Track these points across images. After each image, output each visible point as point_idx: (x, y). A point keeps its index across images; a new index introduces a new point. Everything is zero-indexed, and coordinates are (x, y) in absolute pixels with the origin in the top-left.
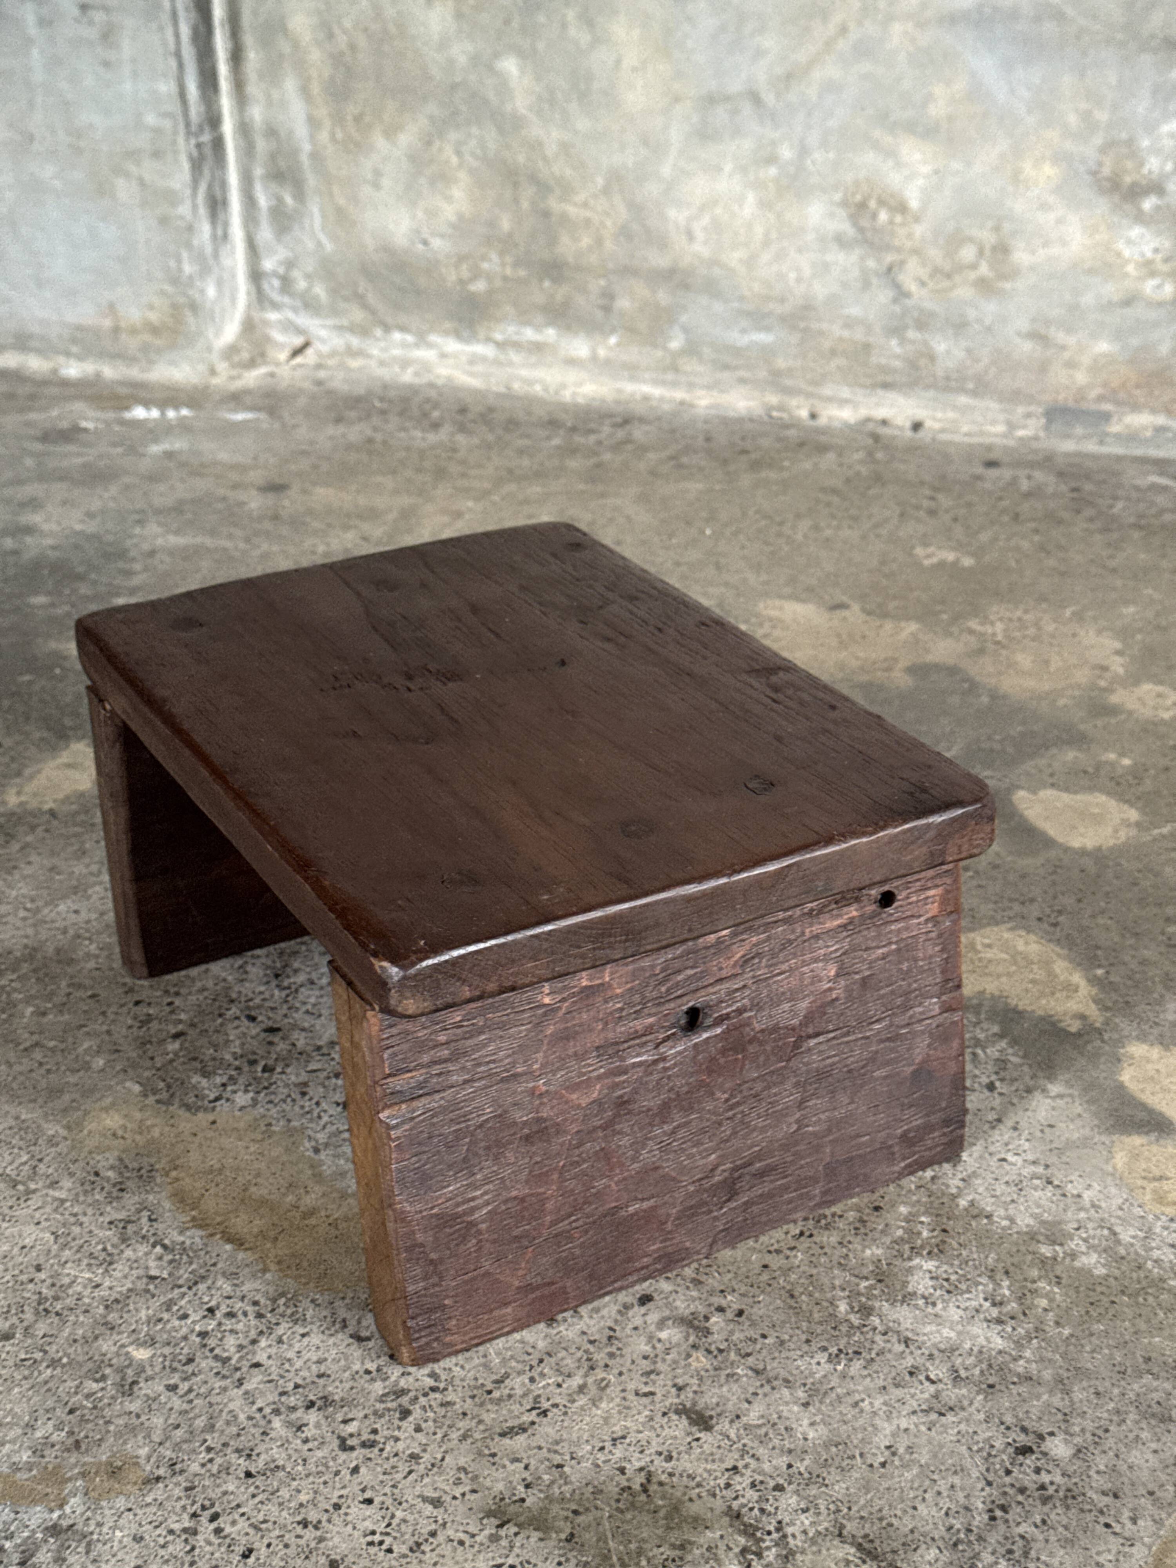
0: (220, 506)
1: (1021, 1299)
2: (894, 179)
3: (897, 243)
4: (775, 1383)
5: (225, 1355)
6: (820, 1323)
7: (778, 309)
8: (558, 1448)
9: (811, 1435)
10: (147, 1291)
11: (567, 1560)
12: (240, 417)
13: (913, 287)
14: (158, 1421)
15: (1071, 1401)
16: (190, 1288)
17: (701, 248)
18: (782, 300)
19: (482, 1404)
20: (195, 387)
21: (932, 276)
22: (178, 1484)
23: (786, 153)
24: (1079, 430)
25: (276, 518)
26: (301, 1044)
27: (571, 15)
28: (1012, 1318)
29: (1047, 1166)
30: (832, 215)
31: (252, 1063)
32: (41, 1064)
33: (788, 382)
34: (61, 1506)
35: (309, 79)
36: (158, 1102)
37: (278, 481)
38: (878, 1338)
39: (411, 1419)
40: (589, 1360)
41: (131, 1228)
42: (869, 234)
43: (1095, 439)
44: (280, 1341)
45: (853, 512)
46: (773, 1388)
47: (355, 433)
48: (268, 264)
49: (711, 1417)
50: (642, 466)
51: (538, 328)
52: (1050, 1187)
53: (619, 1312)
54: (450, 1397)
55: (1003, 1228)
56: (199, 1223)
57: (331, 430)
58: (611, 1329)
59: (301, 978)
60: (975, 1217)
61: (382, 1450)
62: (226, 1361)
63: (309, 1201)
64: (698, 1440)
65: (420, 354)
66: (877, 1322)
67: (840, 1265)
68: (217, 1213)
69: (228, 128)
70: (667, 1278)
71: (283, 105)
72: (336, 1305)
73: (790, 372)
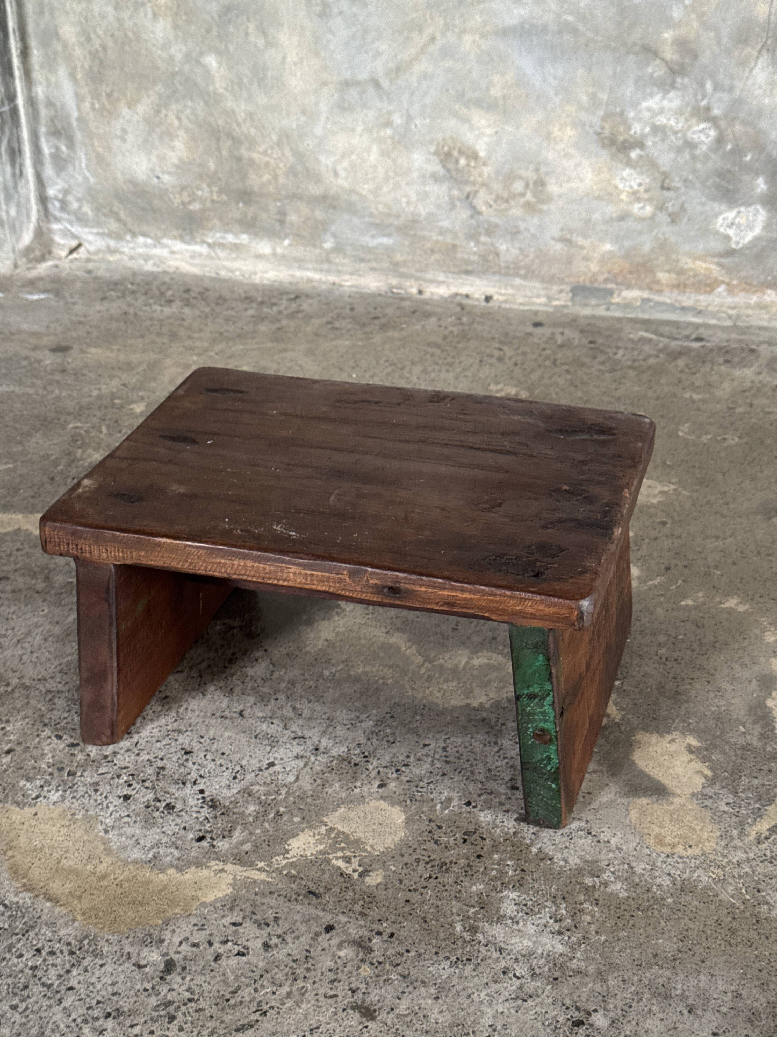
0: (24, 363)
1: (573, 916)
2: (469, 137)
3: (472, 179)
4: (416, 984)
5: (49, 982)
6: (444, 940)
7: (396, 223)
9: (440, 1020)
12: (35, 297)
13: (484, 208)
15: (608, 986)
16: (23, 935)
17: (343, 182)
18: (398, 216)
19: (223, 1009)
20: (4, 276)
21: (495, 201)
23: (397, 120)
24: (593, 302)
25: (64, 371)
26: (93, 754)
28: (568, 930)
29: (587, 821)
30: (429, 160)
31: (61, 769)
33: (403, 270)
35: (75, 69)
37: (63, 344)
38: (483, 949)
39: (175, 1022)
40: (293, 973)
42: (453, 173)
43: (604, 307)
44: (86, 971)
45: (449, 360)
46: (415, 988)
47: (115, 308)
48: (51, 192)
49: (375, 1011)
50: (309, 329)
51: (236, 235)
52: (590, 836)
53: (312, 938)
54: (202, 1004)
55: (561, 867)
56: (28, 888)
57: (98, 306)
58: (308, 951)
60: (542, 860)
62: (49, 986)
63: (102, 868)
64: (366, 1027)
65: (157, 251)
66: (481, 937)
67: (456, 897)
68: (41, 881)
69: (20, 101)
70: (343, 913)
71: (58, 86)
72: (123, 942)
73: (405, 263)
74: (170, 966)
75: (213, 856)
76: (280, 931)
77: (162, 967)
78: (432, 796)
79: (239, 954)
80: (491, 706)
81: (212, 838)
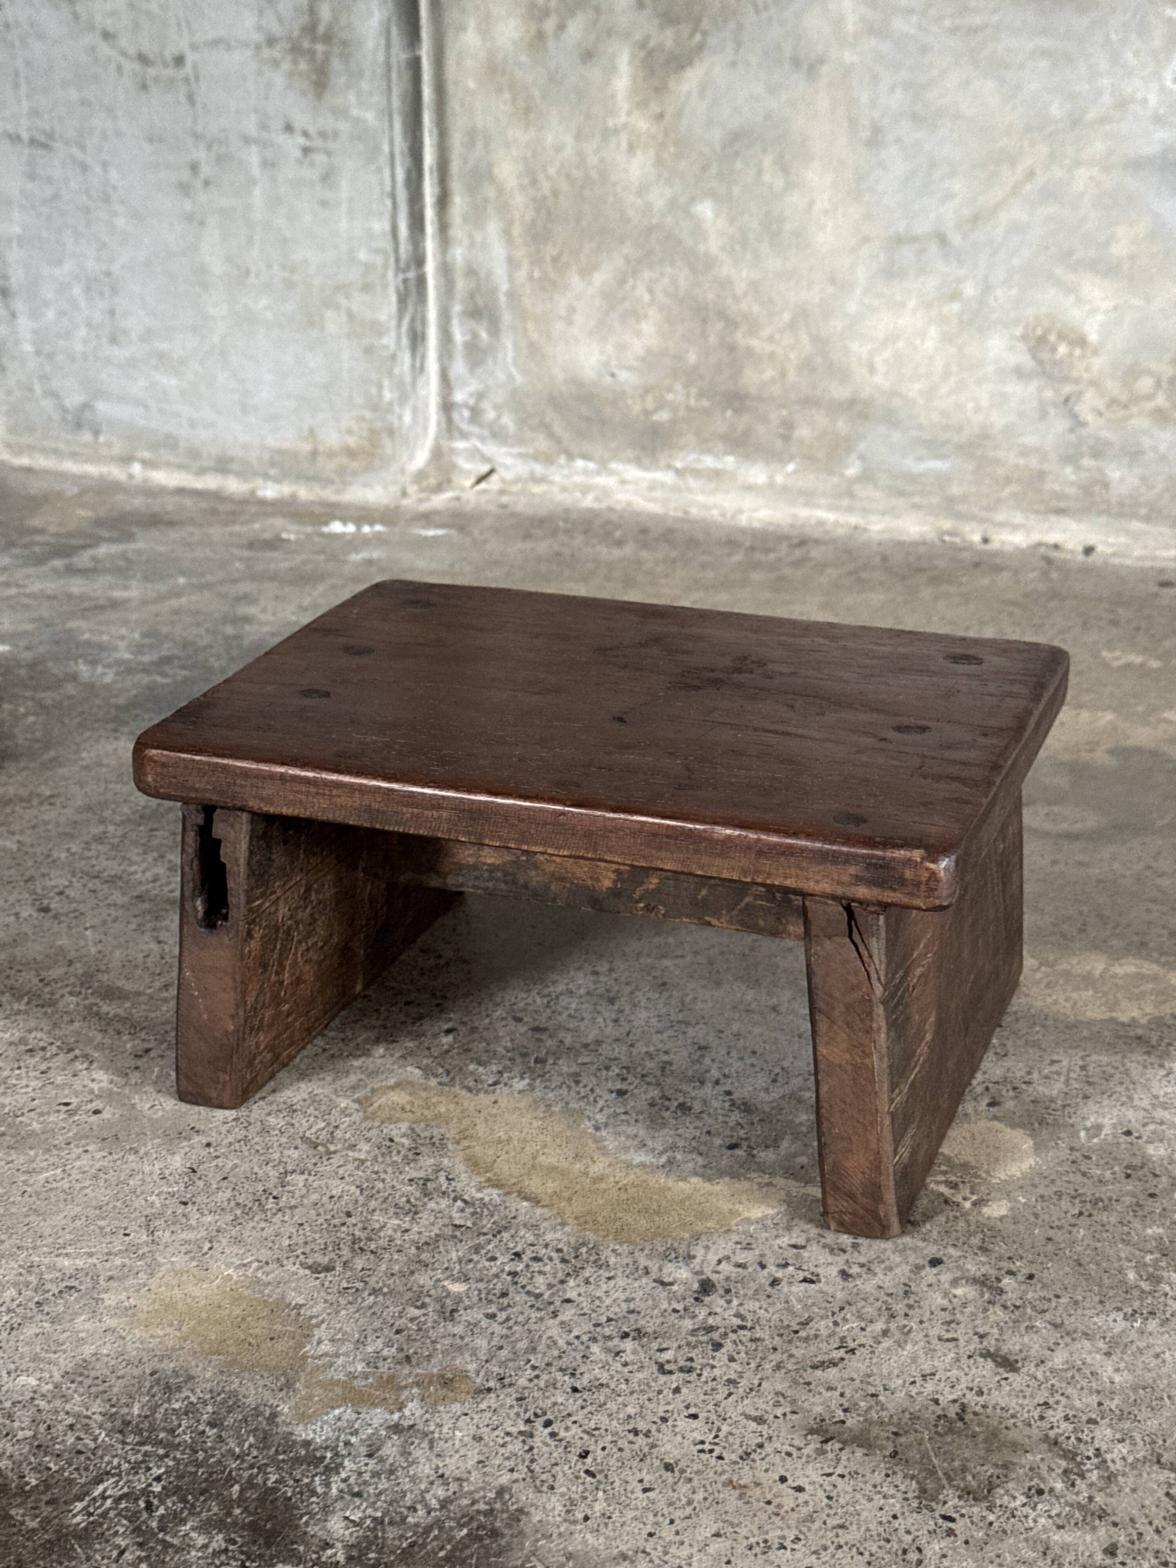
2: (1074, 314)
3: (1075, 374)
4: (1074, 1336)
5: (537, 1291)
7: (955, 438)
8: (871, 1380)
9: (1117, 1378)
10: (455, 1237)
11: (894, 1473)
12: (431, 533)
13: (1090, 418)
14: (481, 1343)
16: (494, 1236)
17: (881, 380)
18: (961, 429)
19: (790, 1342)
20: (387, 508)
21: (1108, 407)
22: (509, 1395)
23: (969, 290)
26: (568, 1041)
27: (767, 162)
30: (1012, 348)
31: (525, 1055)
32: (324, 1050)
33: (961, 508)
34: (400, 1409)
35: (511, 223)
36: (440, 1084)
39: (723, 1350)
40: (888, 1309)
41: (430, 1185)
42: (1048, 366)
44: (587, 1282)
46: (1074, 1340)
47: (543, 547)
48: (459, 396)
49: (1017, 1361)
51: (718, 456)
54: (758, 1334)
56: (496, 1184)
57: (520, 545)
58: (906, 1285)
59: (560, 988)
61: (700, 1375)
62: (538, 1296)
63: (596, 1169)
64: (1006, 1379)
65: (601, 481)
66: (1167, 1288)
67: (1123, 1241)
68: (511, 1176)
69: (430, 268)
70: (954, 1245)
71: (485, 247)
72: (637, 1254)
73: (964, 498)
74: (706, 1287)
75: (754, 1167)
76: (862, 1260)
77: (696, 1286)
78: (1071, 1121)
79: (805, 1280)
80: (1149, 1022)
81: (749, 1147)
